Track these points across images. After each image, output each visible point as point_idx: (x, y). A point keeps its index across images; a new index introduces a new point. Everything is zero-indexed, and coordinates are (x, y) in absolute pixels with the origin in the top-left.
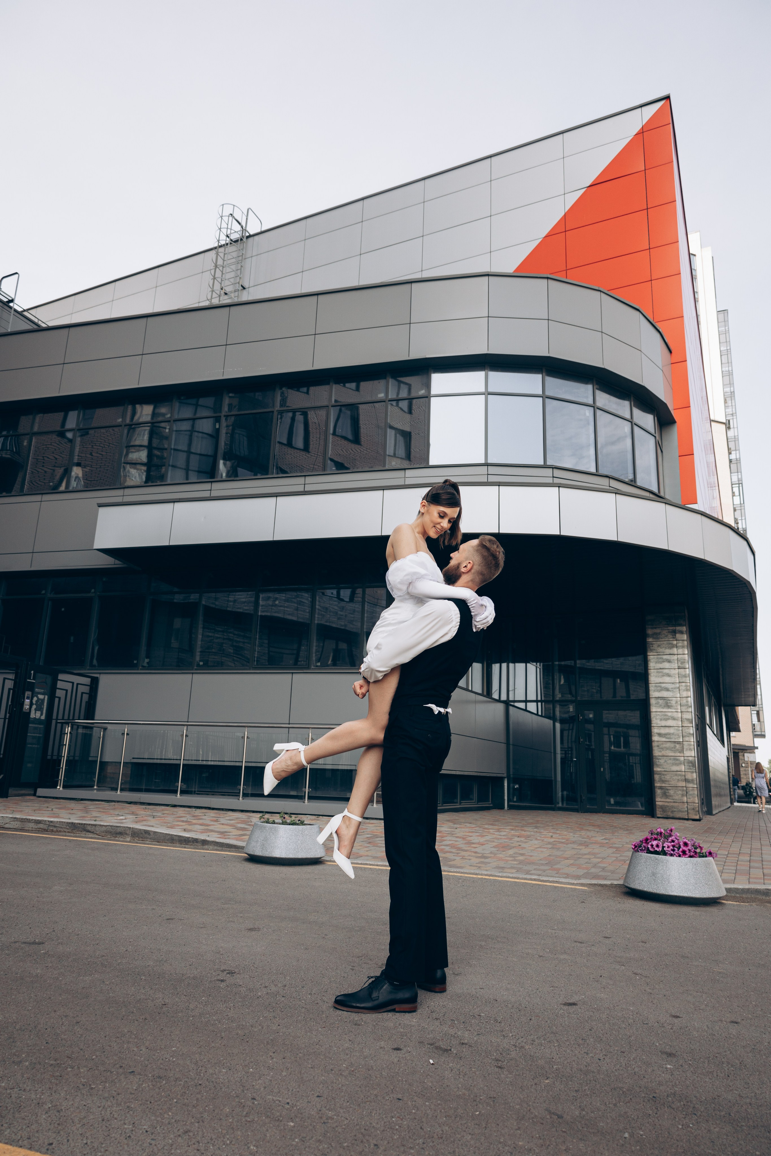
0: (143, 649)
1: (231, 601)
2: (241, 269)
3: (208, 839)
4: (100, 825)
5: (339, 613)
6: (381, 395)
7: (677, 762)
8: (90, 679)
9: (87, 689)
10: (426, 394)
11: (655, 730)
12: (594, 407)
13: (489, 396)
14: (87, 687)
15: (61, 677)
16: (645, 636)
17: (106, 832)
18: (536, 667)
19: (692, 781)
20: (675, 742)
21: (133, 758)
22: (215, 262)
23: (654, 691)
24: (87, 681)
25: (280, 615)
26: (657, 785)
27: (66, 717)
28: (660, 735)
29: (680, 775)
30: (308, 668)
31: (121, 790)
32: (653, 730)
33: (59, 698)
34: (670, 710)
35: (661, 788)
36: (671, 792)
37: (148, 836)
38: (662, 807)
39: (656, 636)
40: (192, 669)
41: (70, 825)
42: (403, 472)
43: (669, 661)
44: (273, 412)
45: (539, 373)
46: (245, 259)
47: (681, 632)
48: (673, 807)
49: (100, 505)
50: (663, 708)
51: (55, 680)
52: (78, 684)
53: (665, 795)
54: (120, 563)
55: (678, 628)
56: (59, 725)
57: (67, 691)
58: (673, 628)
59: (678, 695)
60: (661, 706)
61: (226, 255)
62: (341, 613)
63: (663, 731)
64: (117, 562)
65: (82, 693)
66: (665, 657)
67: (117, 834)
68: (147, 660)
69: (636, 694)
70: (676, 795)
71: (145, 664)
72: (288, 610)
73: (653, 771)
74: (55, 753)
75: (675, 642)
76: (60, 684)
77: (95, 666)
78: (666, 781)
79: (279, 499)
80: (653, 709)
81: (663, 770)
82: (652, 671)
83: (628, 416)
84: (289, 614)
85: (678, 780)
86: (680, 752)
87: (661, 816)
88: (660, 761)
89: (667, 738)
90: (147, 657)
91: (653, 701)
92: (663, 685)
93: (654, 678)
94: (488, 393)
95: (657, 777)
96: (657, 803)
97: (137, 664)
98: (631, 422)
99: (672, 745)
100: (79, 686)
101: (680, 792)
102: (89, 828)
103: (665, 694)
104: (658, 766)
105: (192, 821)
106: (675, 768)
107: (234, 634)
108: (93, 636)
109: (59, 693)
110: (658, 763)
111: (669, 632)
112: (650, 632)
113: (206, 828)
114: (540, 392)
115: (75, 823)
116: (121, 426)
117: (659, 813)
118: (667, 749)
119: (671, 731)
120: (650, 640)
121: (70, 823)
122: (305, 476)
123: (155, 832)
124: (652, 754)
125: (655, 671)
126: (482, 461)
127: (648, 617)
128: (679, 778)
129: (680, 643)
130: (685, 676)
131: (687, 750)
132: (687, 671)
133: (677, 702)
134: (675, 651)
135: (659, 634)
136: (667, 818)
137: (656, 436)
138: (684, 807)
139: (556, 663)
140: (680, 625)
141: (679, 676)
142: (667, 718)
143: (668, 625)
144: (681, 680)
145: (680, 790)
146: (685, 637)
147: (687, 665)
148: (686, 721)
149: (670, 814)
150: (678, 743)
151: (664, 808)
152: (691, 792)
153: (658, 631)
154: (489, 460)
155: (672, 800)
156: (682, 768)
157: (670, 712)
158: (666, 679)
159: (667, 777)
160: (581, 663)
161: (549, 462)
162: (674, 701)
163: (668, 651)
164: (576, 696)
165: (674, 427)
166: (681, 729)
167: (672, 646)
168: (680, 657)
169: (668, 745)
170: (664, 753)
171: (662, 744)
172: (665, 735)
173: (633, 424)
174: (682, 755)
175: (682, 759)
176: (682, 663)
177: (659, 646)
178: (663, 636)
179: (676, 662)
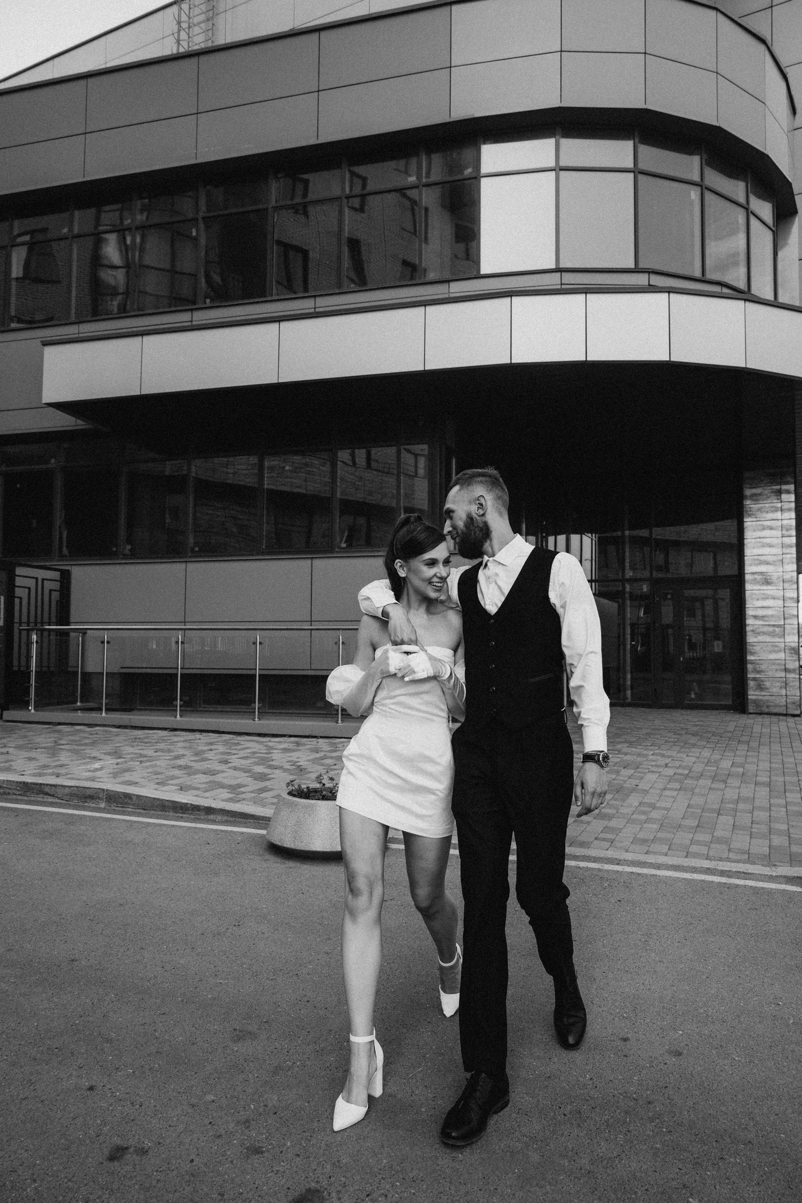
0: (123, 533)
1: (230, 473)
2: (212, 29)
3: (214, 805)
4: (63, 786)
5: (357, 483)
6: (412, 179)
7: (776, 649)
8: (59, 573)
9: (56, 586)
10: (474, 175)
11: (750, 612)
12: (701, 186)
13: (562, 173)
14: (56, 583)
15: (19, 571)
16: (740, 498)
17: (71, 795)
18: (592, 540)
19: (793, 671)
20: (774, 626)
21: (122, 668)
22: (177, 19)
23: (751, 565)
24: (56, 575)
25: (286, 489)
26: (750, 675)
27: (32, 619)
28: (755, 617)
29: (779, 664)
30: (332, 551)
31: (107, 710)
32: (747, 613)
33: (21, 598)
34: (769, 587)
35: (754, 679)
36: (768, 684)
37: (129, 801)
38: (755, 701)
39: (755, 498)
40: (186, 557)
41: (21, 785)
42: (446, 285)
43: (771, 528)
44: (267, 209)
45: (628, 138)
46: (217, 15)
47: (788, 492)
48: (768, 701)
49: (46, 344)
50: (761, 585)
51: (12, 577)
52: (43, 580)
53: (760, 687)
54: (83, 423)
55: (784, 487)
56: (24, 633)
57: (29, 588)
58: (778, 487)
59: (781, 569)
60: (759, 582)
61: (191, 10)
62: (360, 483)
63: (760, 613)
64: (80, 422)
65: (51, 591)
66: (766, 523)
67: (86, 798)
68: (129, 547)
69: (727, 569)
70: (775, 688)
71: (127, 552)
72: (296, 481)
73: (747, 660)
74: (23, 663)
75: (779, 505)
76: (19, 581)
77: (66, 556)
78: (761, 671)
79: (283, 325)
80: (748, 586)
81: (758, 658)
82: (748, 540)
83: (742, 200)
84: (297, 487)
85: (777, 670)
86: (780, 637)
87: (754, 712)
88: (755, 648)
89: (764, 621)
90: (129, 541)
91: (748, 577)
92: (762, 558)
93: (751, 551)
94: (559, 169)
95: (750, 667)
96: (750, 697)
97: (116, 551)
98: (747, 209)
99: (771, 629)
100: (45, 582)
101: (778, 684)
102: (47, 789)
103: (762, 568)
104: (752, 654)
105: (193, 764)
106: (773, 656)
107: (237, 511)
108: (59, 517)
109: (18, 592)
110: (752, 651)
111: (772, 492)
112: (748, 492)
113: (212, 778)
114: (630, 165)
115: (27, 783)
116: (67, 238)
117: (751, 708)
118: (764, 633)
119: (770, 612)
120: (747, 502)
121: (20, 783)
122: (315, 296)
123: (138, 797)
124: (746, 640)
125: (753, 541)
126: (553, 266)
127: (747, 474)
128: (778, 667)
129: (786, 506)
130: (790, 546)
131: (789, 634)
132: (794, 540)
133: (778, 578)
134: (778, 515)
135: (760, 494)
136: (760, 714)
137: (774, 229)
138: (783, 701)
139: (627, 533)
140: (787, 483)
141: (783, 546)
142: (766, 598)
143: (772, 483)
144: (785, 551)
145: (778, 681)
146: (792, 497)
147: (794, 533)
148: (789, 601)
149: (766, 710)
150: (779, 626)
151: (756, 702)
152: (791, 684)
153: (758, 491)
154: (562, 265)
155: (768, 694)
156: (782, 655)
157: (770, 590)
158: (766, 550)
159: (763, 667)
160: (659, 533)
161: (642, 265)
162: (775, 576)
163: (770, 516)
164: (651, 574)
165: (794, 220)
166: (782, 609)
167: (776, 510)
168: (785, 522)
169: (766, 629)
170: (761, 638)
171: (758, 628)
172: (762, 618)
173: (749, 212)
174: (782, 640)
175: (783, 645)
176: (787, 530)
177: (759, 510)
178: (765, 497)
179: (780, 529)
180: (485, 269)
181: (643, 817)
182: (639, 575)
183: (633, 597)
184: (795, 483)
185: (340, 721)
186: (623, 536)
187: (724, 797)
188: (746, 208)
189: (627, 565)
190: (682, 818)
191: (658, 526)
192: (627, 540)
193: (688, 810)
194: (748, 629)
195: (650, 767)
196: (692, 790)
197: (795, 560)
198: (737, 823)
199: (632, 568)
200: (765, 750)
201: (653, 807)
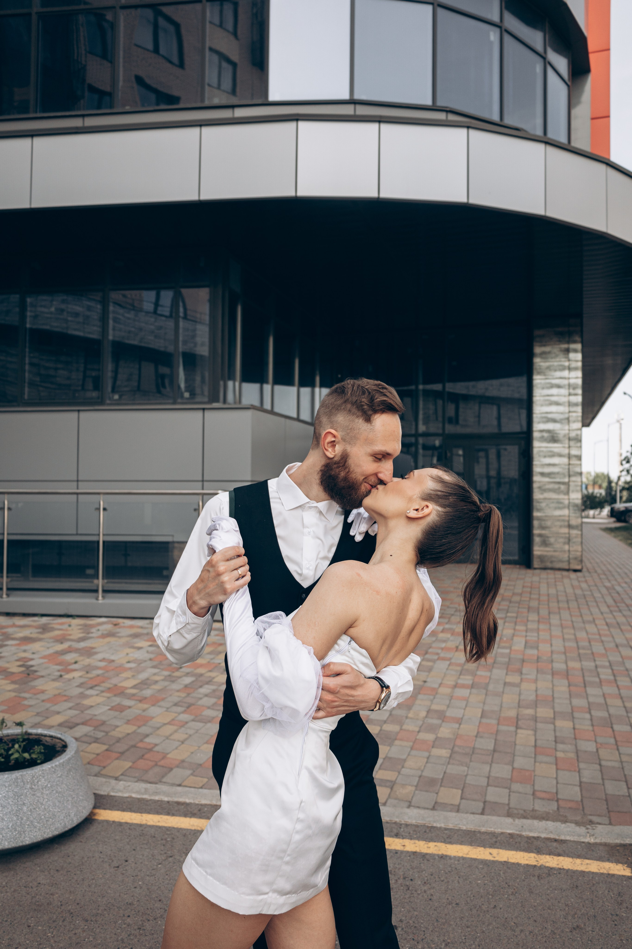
7: (561, 505)
11: (537, 469)
12: (501, 28)
16: (530, 357)
20: (559, 483)
23: (539, 423)
26: (536, 532)
28: (542, 474)
29: (563, 521)
30: (102, 403)
32: (534, 469)
34: (556, 445)
35: (540, 535)
36: (552, 540)
38: (539, 557)
39: (544, 355)
42: (231, 110)
43: (559, 386)
47: (575, 351)
48: (552, 556)
50: (547, 443)
53: (545, 543)
55: (572, 346)
58: (566, 346)
59: (567, 427)
60: (545, 440)
63: (547, 470)
66: (553, 381)
70: (557, 543)
73: (532, 517)
75: (567, 364)
78: (547, 528)
80: (536, 444)
81: (543, 515)
82: (537, 397)
83: (539, 48)
85: (561, 526)
86: (564, 494)
87: (538, 567)
88: (541, 504)
89: (550, 478)
91: (536, 435)
92: (550, 416)
93: (539, 408)
95: (536, 523)
96: (535, 552)
99: (556, 486)
101: (562, 540)
103: (550, 426)
104: (539, 510)
106: (558, 513)
110: (538, 507)
111: (561, 351)
112: (537, 350)
117: (536, 563)
118: (550, 490)
119: (555, 470)
120: (537, 360)
122: (84, 115)
124: (533, 497)
125: (542, 398)
126: (346, 96)
127: (537, 332)
128: (562, 523)
129: (573, 365)
130: (576, 405)
131: (573, 491)
132: (579, 399)
133: (565, 436)
134: (566, 373)
135: (549, 353)
136: (545, 569)
137: (569, 83)
138: (565, 556)
139: (421, 387)
140: (575, 342)
141: (570, 404)
142: (553, 455)
143: (560, 342)
144: (572, 409)
145: (562, 537)
146: (579, 356)
147: (580, 391)
148: (574, 458)
149: (549, 565)
150: (564, 483)
151: (542, 558)
152: (574, 540)
153: (547, 349)
154: (357, 97)
155: (552, 549)
156: (566, 512)
157: (556, 447)
158: (554, 408)
159: (549, 523)
160: (451, 387)
161: (440, 103)
162: (562, 433)
163: (558, 374)
164: (444, 428)
165: (587, 79)
166: (567, 467)
167: (563, 368)
168: (572, 381)
169: (551, 486)
170: (546, 495)
171: (545, 485)
172: (549, 475)
173: (547, 63)
174: (566, 497)
175: (566, 502)
176: (574, 388)
177: (548, 368)
178: (553, 355)
179: (567, 387)
180: (274, 95)
181: (430, 737)
182: (432, 430)
183: (425, 447)
184: (582, 342)
185: (100, 598)
186: (417, 389)
187: (522, 697)
188: (544, 58)
189: (421, 416)
190: (476, 736)
191: (450, 381)
192: (421, 393)
193: (484, 721)
194: (535, 485)
195: (439, 651)
196: (486, 687)
197: (580, 419)
198: (539, 743)
199: (426, 421)
200: (555, 620)
201: (442, 716)
